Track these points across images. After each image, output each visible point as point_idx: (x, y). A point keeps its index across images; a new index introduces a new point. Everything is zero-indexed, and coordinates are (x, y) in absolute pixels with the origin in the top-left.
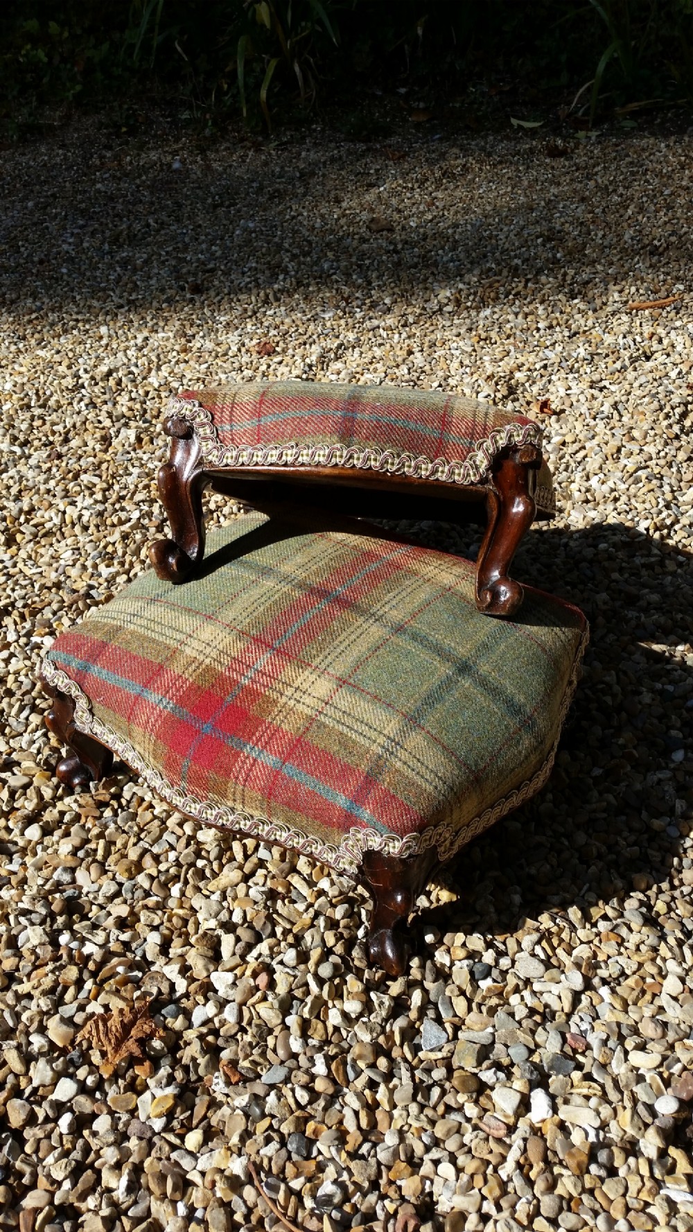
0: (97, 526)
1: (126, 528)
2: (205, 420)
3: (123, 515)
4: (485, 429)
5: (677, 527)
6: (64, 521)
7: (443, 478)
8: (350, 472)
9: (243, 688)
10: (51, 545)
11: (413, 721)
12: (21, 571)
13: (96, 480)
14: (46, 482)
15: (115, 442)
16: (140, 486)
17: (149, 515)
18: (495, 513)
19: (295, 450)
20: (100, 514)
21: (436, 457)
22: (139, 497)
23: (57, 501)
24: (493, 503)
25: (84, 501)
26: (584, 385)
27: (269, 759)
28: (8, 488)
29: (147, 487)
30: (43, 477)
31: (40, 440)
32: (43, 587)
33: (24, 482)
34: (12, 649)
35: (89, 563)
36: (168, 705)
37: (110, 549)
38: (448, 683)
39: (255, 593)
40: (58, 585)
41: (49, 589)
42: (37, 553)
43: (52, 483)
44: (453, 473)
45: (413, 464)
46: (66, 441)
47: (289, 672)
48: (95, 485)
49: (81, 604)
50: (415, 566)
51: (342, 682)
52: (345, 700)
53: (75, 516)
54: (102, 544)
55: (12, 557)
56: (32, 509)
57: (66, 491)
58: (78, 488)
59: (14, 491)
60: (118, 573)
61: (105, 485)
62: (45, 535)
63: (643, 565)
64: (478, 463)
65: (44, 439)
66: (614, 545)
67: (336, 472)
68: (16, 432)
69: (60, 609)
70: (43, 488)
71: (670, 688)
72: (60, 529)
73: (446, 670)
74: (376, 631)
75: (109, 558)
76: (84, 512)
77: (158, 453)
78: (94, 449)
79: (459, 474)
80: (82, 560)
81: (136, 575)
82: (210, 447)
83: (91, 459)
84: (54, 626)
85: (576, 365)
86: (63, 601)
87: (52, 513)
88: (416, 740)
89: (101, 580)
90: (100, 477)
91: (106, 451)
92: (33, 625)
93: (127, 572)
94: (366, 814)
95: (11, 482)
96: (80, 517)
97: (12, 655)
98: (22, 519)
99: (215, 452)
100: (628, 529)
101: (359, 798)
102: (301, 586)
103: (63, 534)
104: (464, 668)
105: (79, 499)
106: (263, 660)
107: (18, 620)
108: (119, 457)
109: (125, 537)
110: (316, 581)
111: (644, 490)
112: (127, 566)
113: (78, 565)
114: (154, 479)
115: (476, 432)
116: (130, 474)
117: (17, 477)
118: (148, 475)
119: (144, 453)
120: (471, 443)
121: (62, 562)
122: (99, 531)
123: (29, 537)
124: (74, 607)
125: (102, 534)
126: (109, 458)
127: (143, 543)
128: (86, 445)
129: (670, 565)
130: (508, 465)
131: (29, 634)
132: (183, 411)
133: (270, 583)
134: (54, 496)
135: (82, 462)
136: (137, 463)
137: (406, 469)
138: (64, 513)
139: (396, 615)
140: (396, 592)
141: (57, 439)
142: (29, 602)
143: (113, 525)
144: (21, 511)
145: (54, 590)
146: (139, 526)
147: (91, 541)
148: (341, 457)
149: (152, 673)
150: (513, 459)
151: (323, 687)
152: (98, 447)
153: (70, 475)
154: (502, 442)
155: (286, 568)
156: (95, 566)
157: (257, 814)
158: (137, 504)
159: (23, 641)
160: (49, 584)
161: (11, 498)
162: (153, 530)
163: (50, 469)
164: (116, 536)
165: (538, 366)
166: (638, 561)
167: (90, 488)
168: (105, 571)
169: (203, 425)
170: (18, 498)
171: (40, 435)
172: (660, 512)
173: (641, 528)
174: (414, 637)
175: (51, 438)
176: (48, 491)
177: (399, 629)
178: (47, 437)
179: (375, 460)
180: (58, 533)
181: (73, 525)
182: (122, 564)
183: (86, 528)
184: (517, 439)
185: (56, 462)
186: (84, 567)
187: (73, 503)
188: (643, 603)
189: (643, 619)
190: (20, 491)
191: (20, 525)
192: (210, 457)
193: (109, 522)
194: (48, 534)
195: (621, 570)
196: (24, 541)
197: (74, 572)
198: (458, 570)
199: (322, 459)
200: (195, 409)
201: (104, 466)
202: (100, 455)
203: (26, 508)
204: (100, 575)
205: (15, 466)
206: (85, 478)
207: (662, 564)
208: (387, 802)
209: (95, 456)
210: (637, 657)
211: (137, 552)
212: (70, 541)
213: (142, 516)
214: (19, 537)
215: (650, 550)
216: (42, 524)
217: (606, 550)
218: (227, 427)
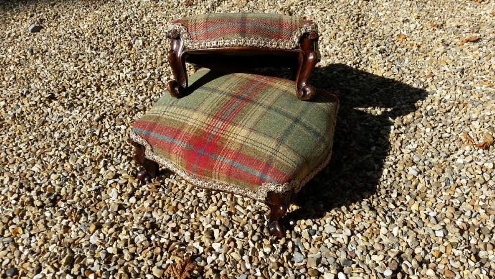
0: (134, 80)
1: (146, 80)
2: (185, 31)
3: (144, 75)
4: (296, 27)
5: (361, 63)
6: (119, 79)
7: (281, 47)
8: (245, 47)
9: (214, 136)
10: (116, 89)
11: (281, 141)
12: (106, 101)
13: (129, 62)
14: (109, 64)
15: (134, 46)
16: (148, 63)
17: (154, 74)
18: (302, 60)
19: (223, 41)
20: (134, 75)
21: (278, 39)
22: (149, 67)
23: (115, 71)
24: (301, 56)
25: (126, 71)
26: (318, 10)
27: (228, 161)
28: (94, 68)
29: (151, 63)
30: (107, 62)
31: (103, 47)
32: (116, 106)
33: (100, 65)
34: (109, 131)
35: (133, 95)
36: (185, 145)
37: (141, 89)
38: (291, 127)
39: (211, 99)
40: (122, 105)
41: (119, 106)
42: (111, 93)
43: (112, 64)
44: (285, 45)
45: (269, 42)
46: (113, 47)
47: (230, 128)
48: (129, 64)
49: (133, 111)
50: (270, 83)
51: (251, 130)
52: (253, 136)
53: (124, 77)
54: (137, 87)
55: (101, 95)
56: (105, 76)
57: (117, 66)
58: (122, 66)
59: (96, 69)
60: (146, 98)
61: (133, 64)
62: (112, 85)
63: (351, 79)
64: (294, 40)
65: (104, 47)
66: (339, 72)
67: (240, 48)
68: (92, 45)
69: (125, 114)
70: (108, 66)
71: (367, 124)
72: (119, 82)
73: (290, 122)
74: (261, 110)
75: (141, 93)
76: (127, 75)
77: (153, 49)
78: (126, 49)
79: (287, 46)
80: (130, 94)
81: (153, 98)
82: (188, 42)
83: (126, 53)
84: (124, 121)
85: (314, 2)
86: (126, 111)
87: (114, 76)
88: (283, 149)
89: (139, 101)
90: (131, 60)
91: (131, 50)
92: (116, 121)
93: (150, 97)
94: (268, 177)
95: (95, 65)
96: (126, 77)
97: (109, 134)
98: (102, 80)
99: (190, 44)
100: (343, 65)
101: (265, 172)
102: (228, 94)
103: (120, 84)
104: (297, 121)
105: (124, 70)
106: (219, 124)
107: (109, 120)
108: (137, 52)
109: (146, 83)
110: (234, 92)
111: (347, 49)
112: (149, 95)
113: (129, 96)
114: (153, 59)
115: (293, 28)
116: (143, 58)
117: (96, 63)
118: (150, 58)
119: (147, 49)
120: (291, 33)
121: (122, 95)
122: (134, 82)
123: (106, 87)
124: (131, 113)
125: (136, 83)
126: (133, 53)
127: (154, 85)
128: (122, 48)
129: (361, 78)
130: (306, 40)
131: (114, 125)
132: (176, 28)
133: (216, 95)
134: (113, 69)
135: (122, 55)
136: (145, 54)
137: (267, 45)
138: (119, 76)
139: (267, 103)
140: (266, 94)
141: (110, 46)
142: (112, 112)
143: (140, 79)
144: (101, 76)
145: (121, 107)
146: (150, 79)
147: (132, 86)
148: (241, 42)
149: (176, 133)
150: (308, 38)
151: (244, 132)
152: (127, 48)
153: (118, 61)
154: (303, 32)
155: (221, 89)
156: (136, 96)
157: (225, 183)
158: (148, 70)
159: (112, 128)
160: (119, 105)
161: (96, 72)
162: (156, 80)
163: (109, 59)
164: (142, 84)
165: (299, 4)
166: (349, 77)
167: (127, 65)
168: (141, 98)
169: (184, 33)
170: (98, 72)
171: (102, 45)
172: (355, 58)
173: (348, 64)
174: (276, 110)
175: (107, 46)
176: (111, 68)
177: (270, 108)
178: (105, 46)
179: (255, 42)
180: (118, 84)
181: (124, 81)
182: (147, 94)
183: (129, 81)
184: (309, 30)
185: (111, 56)
186: (131, 97)
187: (122, 72)
188: (353, 93)
189: (354, 99)
190: (99, 69)
191: (102, 82)
192: (188, 46)
193: (138, 78)
194: (114, 85)
195: (343, 81)
196: (104, 89)
197: (128, 99)
198: (288, 84)
199: (234, 43)
200: (180, 27)
201: (131, 56)
202: (129, 51)
203: (103, 75)
204: (139, 100)
205: (95, 58)
206: (125, 61)
207: (357, 78)
208: (276, 172)
209: (127, 52)
210: (353, 113)
211: (152, 89)
212: (123, 87)
213: (151, 75)
214: (102, 87)
215: (352, 73)
216: (111, 81)
217: (336, 74)
218: (194, 33)
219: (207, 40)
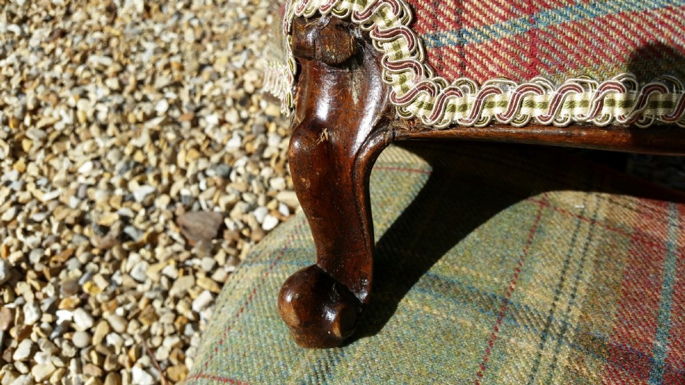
0: (118, 125)
1: (154, 123)
2: (397, 24)
3: (147, 108)
6: (76, 120)
10: (65, 153)
12: (33, 197)
13: (107, 61)
14: (51, 67)
15: (121, 12)
16: (160, 65)
17: (177, 104)
20: (119, 108)
22: (162, 81)
23: (64, 93)
25: (98, 91)
28: (8, 78)
29: (168, 66)
30: (47, 62)
31: (40, 15)
32: (64, 225)
33: (26, 71)
34: (34, 337)
35: (116, 181)
37: (139, 157)
40: (82, 221)
41: (70, 227)
42: (49, 166)
43: (58, 69)
46: (68, 14)
48: (106, 67)
49: (115, 252)
53: (90, 114)
54: (128, 151)
55: (20, 174)
56: (38, 106)
57: (74, 78)
58: (87, 74)
59: (15, 82)
60: (156, 194)
61: (118, 67)
62: (57, 140)
65: (44, 14)
68: (12, 8)
69: (90, 260)
70: (48, 76)
72: (73, 131)
75: (140, 171)
76: (100, 107)
77: (171, 22)
78: (99, 23)
80: (107, 176)
81: (179, 194)
82: (411, 85)
83: (98, 35)
84: (86, 288)
86: (91, 247)
87: (61, 110)
89: (136, 206)
90: (111, 56)
91: (112, 24)
92: (57, 292)
93: (167, 191)
95: (11, 71)
96: (96, 113)
97: (35, 348)
98: (27, 121)
99: (425, 97)
103: (77, 136)
105: (90, 88)
107: (36, 285)
108: (128, 30)
109: (155, 136)
112: (165, 181)
113: (102, 184)
114: (171, 55)
116: (144, 51)
117: (17, 65)
118: (165, 50)
119: (155, 23)
121: (81, 179)
122: (121, 131)
123: (38, 144)
124: (107, 257)
125: (125, 136)
126: (117, 33)
127: (179, 143)
128: (89, 17)
131: (53, 309)
132: (343, 5)
134: (62, 85)
135: (89, 39)
136: (150, 37)
138: (75, 109)
141: (59, 13)
142: (48, 252)
143: (137, 122)
144: (25, 110)
145: (77, 229)
146: (170, 121)
147: (113, 147)
152: (104, 19)
153: (78, 58)
156: (125, 184)
158: (161, 91)
159: (47, 318)
160: (70, 220)
161: (13, 92)
162: (186, 125)
163: (53, 51)
164: (144, 139)
167: (101, 71)
168: (140, 193)
169: (393, 35)
170: (20, 92)
171: (40, 9)
175: (52, 13)
176: (54, 80)
178: (47, 10)
180: (72, 137)
181: (89, 124)
182: (158, 178)
183: (103, 127)
185: (60, 41)
186: (111, 187)
187: (84, 95)
190: (22, 83)
191: (26, 128)
192: (412, 108)
193: (131, 119)
194: (61, 137)
196: (33, 149)
197: (98, 195)
201: (114, 42)
202: (107, 29)
203: (31, 106)
204: (133, 200)
205: (14, 49)
206: (94, 60)
209: (102, 31)
211: (173, 160)
212: (86, 146)
213: (171, 107)
214: (26, 145)
216: (52, 125)
218: (449, 38)
219: (536, 81)
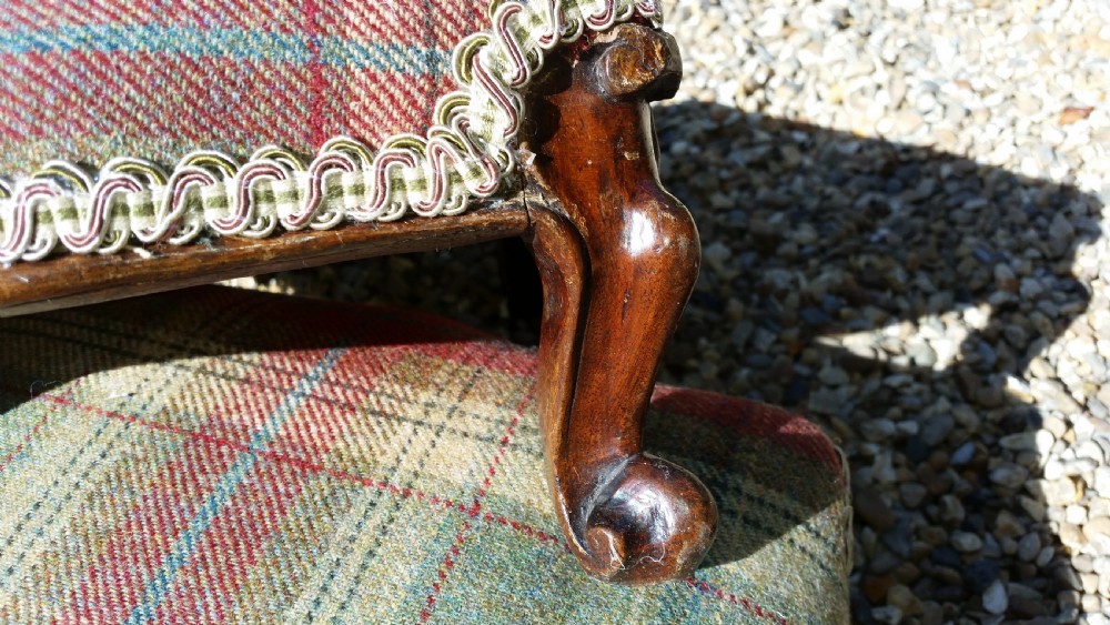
5: (774, 83)
7: (363, 209)
18: (573, 281)
21: (317, 137)
24: (559, 251)
44: (398, 184)
45: (232, 185)
50: (355, 438)
63: (751, 165)
64: (476, 126)
66: (696, 141)
71: (911, 427)
79: (422, 184)
100: (706, 106)
111: (706, 28)
115: (442, 15)
120: (431, 60)
129: (791, 156)
130: (578, 105)
137: (209, 216)
150: (588, 84)
154: (542, 33)
166: (740, 157)
172: (742, 63)
173: (725, 100)
184: (587, 9)
188: (787, 248)
189: (804, 283)
195: (723, 186)
207: (776, 155)
210: (829, 373)
215: (751, 135)
217: (687, 154)
